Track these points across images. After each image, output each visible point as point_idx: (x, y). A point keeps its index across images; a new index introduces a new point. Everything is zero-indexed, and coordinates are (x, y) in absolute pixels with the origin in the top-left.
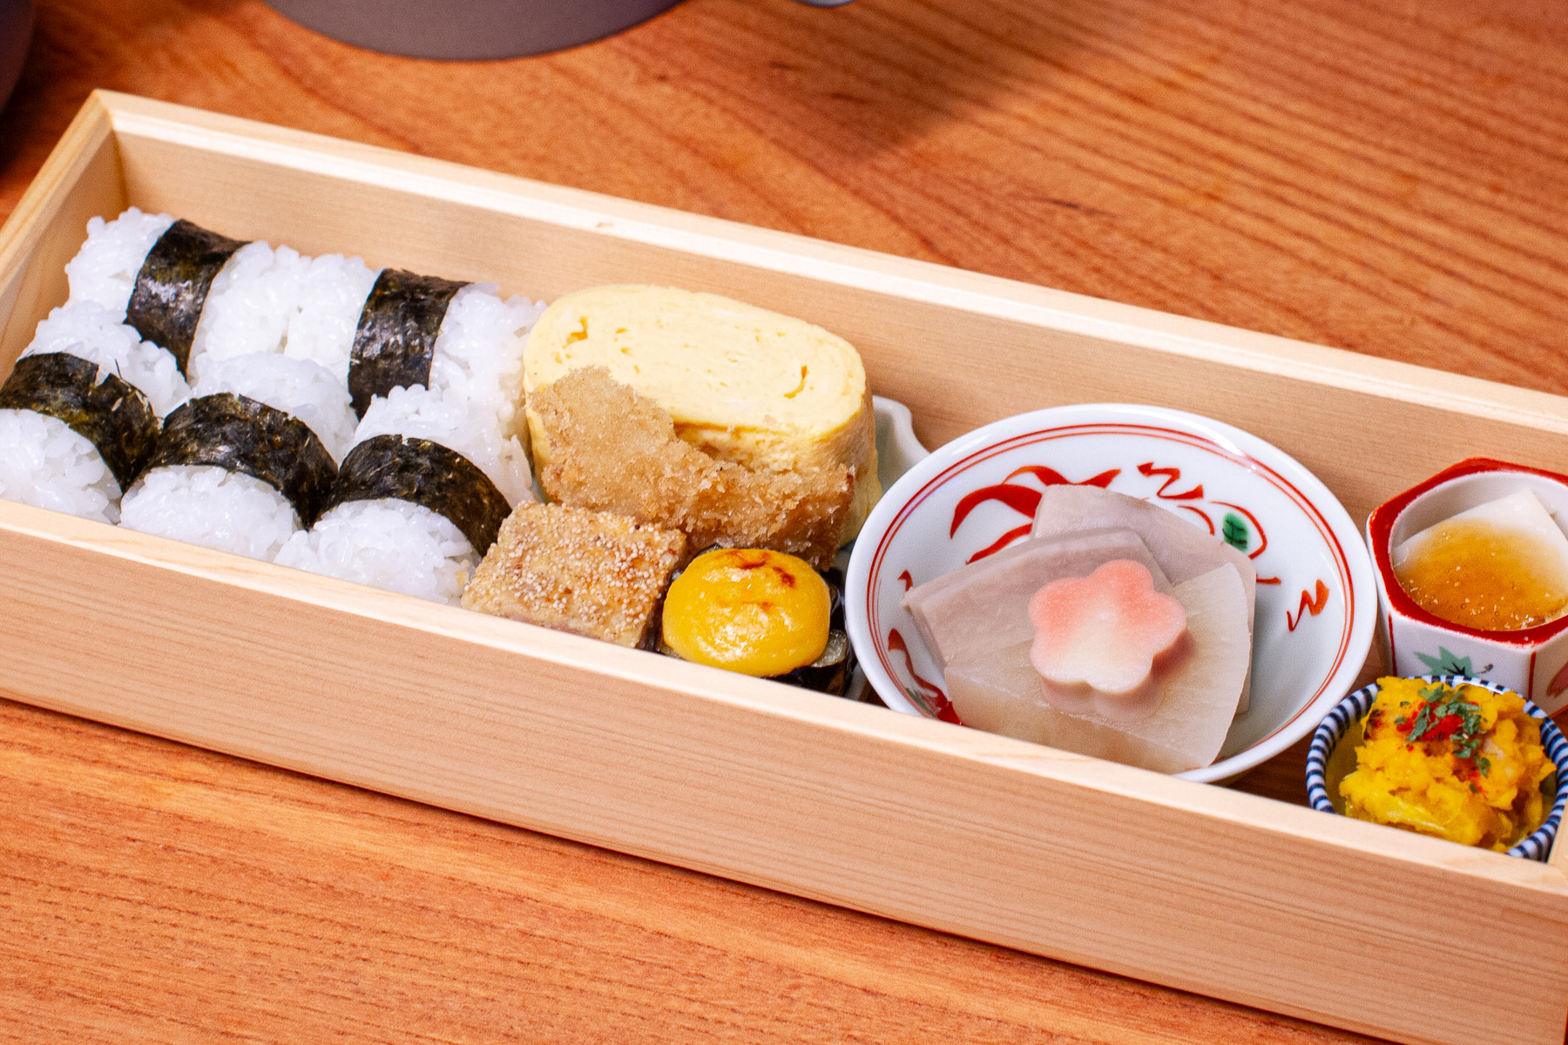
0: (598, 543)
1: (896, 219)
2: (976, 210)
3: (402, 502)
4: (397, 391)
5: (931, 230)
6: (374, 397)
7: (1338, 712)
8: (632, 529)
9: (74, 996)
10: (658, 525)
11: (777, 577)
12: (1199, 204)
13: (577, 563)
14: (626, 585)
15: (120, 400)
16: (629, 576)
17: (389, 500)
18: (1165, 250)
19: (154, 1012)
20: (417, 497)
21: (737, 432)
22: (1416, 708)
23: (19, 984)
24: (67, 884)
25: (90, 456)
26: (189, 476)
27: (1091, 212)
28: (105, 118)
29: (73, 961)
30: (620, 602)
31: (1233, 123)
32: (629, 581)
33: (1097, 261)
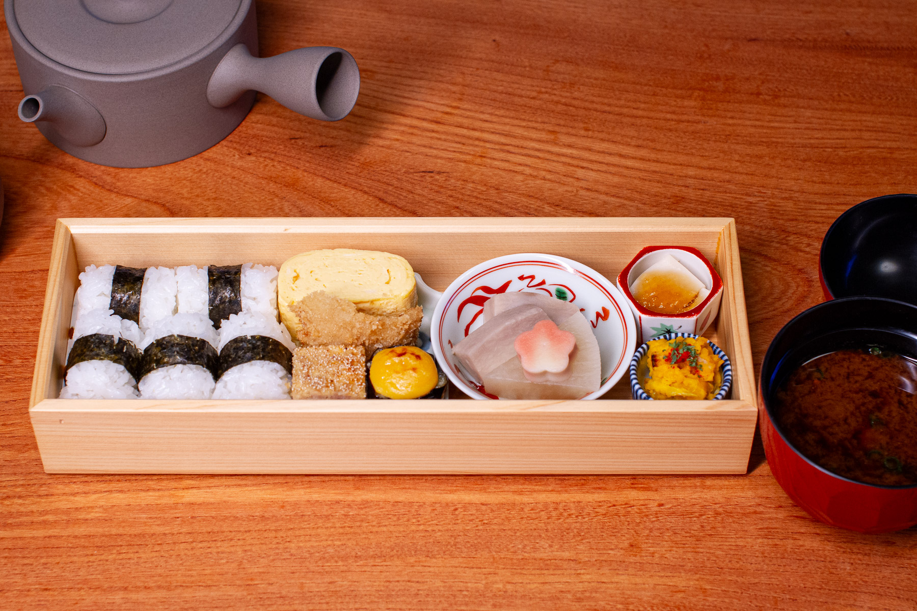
0: (335, 359)
1: (365, 193)
2: (395, 182)
3: (258, 361)
4: (232, 316)
5: (381, 194)
6: (222, 320)
7: (635, 358)
8: (345, 350)
9: (182, 586)
10: (354, 346)
11: (413, 357)
12: (478, 160)
13: (331, 369)
14: (353, 373)
15: (125, 347)
16: (352, 369)
17: (253, 362)
18: (473, 182)
19: (217, 584)
20: (263, 358)
21: (372, 302)
22: (670, 351)
23: (159, 587)
24: (159, 542)
25: (123, 372)
26: (167, 371)
27: (439, 173)
28: (67, 230)
29: (175, 572)
30: (353, 380)
31: (478, 124)
32: (353, 371)
33: (450, 193)
